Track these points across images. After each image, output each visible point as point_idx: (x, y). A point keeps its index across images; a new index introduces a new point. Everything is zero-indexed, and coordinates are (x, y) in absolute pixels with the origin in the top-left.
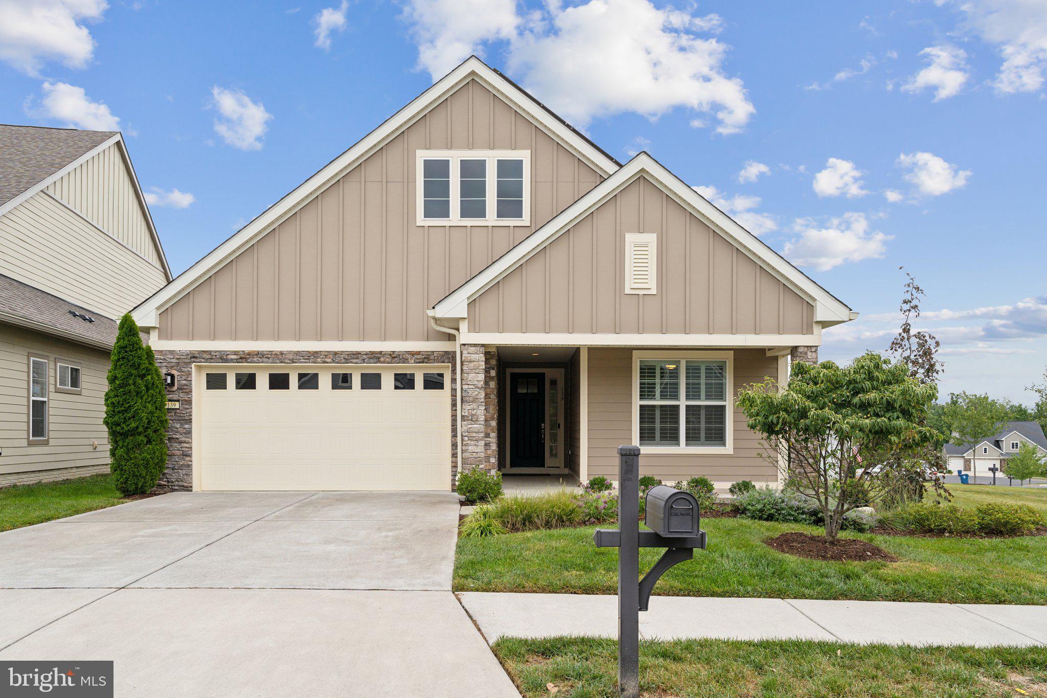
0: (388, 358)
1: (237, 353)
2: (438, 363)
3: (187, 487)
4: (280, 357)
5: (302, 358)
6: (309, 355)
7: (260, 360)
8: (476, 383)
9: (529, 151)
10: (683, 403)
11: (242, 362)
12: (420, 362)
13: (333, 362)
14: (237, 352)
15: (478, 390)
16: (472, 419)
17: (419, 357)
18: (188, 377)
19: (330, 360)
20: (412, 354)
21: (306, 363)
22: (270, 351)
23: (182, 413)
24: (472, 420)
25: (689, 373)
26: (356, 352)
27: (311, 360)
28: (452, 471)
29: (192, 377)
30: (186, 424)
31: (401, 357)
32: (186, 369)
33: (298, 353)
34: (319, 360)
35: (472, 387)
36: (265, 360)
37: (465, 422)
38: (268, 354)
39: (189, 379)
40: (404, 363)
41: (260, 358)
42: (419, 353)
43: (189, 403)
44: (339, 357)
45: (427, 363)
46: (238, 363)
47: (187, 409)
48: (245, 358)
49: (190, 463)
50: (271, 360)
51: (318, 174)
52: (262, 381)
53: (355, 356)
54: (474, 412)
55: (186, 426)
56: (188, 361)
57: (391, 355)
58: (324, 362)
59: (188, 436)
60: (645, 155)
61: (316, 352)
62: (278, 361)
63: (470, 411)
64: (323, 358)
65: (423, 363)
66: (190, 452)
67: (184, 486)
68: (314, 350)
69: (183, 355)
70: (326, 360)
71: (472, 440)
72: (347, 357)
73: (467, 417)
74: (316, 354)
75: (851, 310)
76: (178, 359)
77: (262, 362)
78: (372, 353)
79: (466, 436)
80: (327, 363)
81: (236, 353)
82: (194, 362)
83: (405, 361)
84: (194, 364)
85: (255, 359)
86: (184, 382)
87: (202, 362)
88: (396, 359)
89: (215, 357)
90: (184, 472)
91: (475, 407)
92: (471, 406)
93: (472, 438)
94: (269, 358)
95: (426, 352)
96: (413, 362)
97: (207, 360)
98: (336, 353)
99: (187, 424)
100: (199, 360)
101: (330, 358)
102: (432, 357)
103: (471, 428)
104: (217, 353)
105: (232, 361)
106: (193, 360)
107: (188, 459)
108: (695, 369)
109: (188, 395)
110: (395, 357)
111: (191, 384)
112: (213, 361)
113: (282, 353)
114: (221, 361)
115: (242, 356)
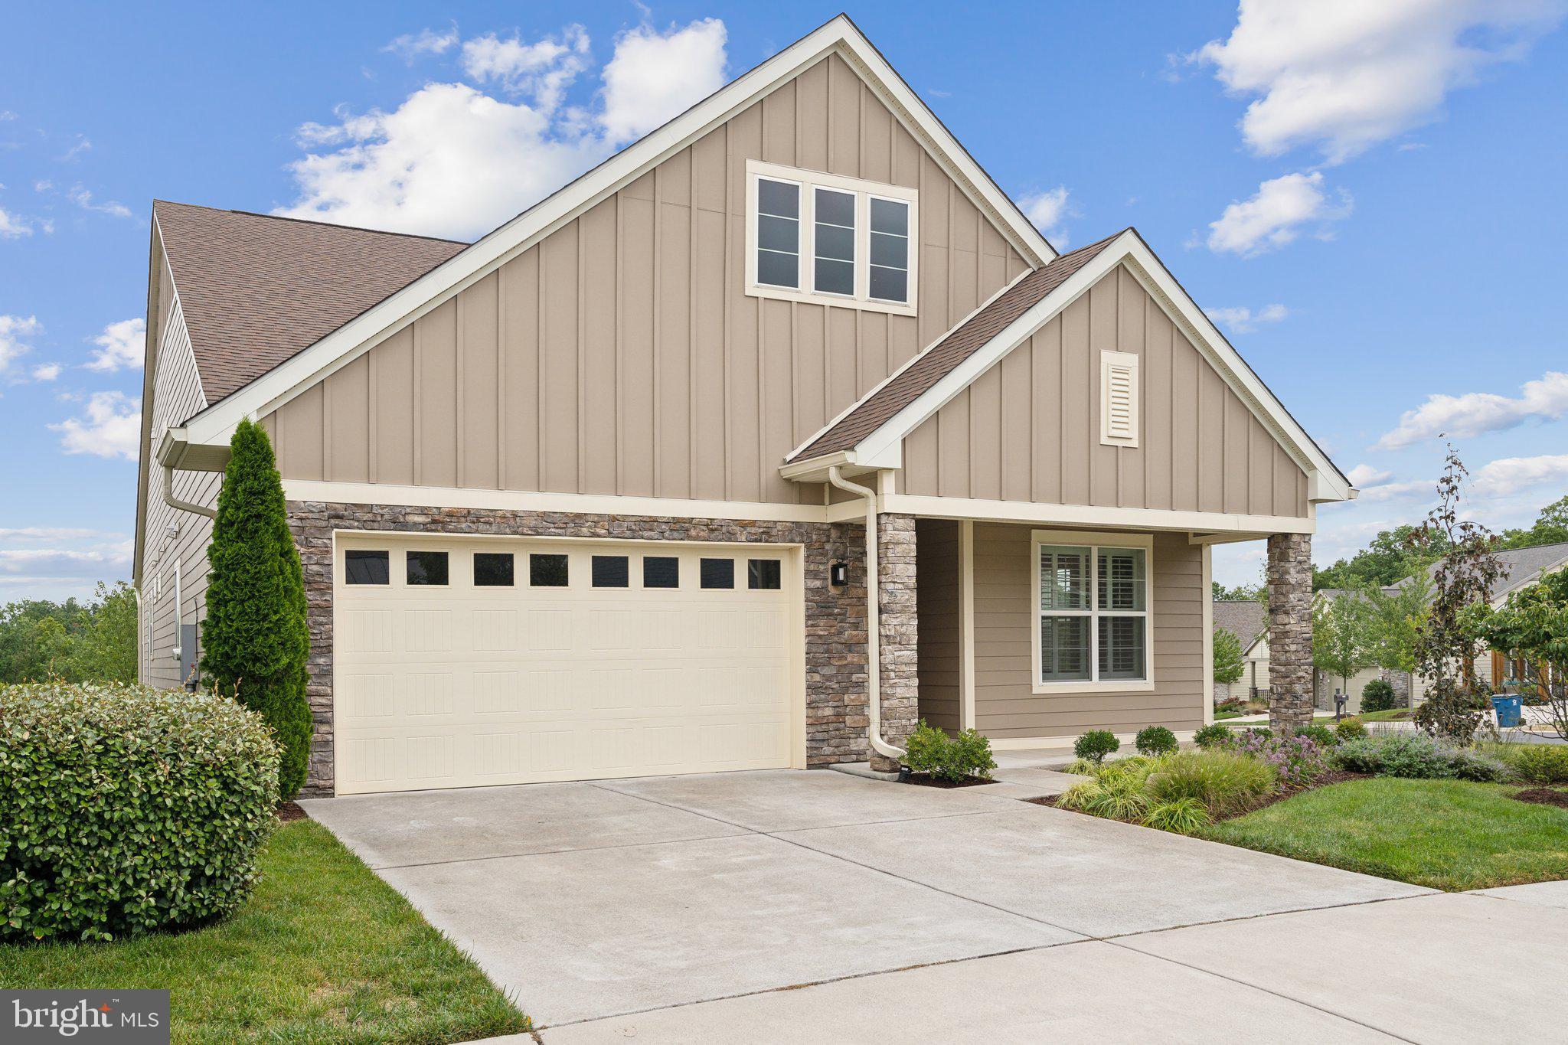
0: (704, 531)
1: (426, 512)
2: (784, 542)
3: (325, 788)
4: (512, 522)
5: (552, 526)
6: (566, 520)
7: (474, 527)
8: (906, 579)
9: (917, 191)
10: (1095, 613)
11: (436, 531)
12: (756, 541)
13: (610, 534)
14: (426, 508)
15: (908, 591)
16: (900, 642)
17: (753, 530)
18: (323, 558)
19: (604, 531)
20: (743, 524)
21: (560, 535)
22: (492, 511)
23: (313, 634)
24: (900, 644)
25: (1117, 567)
26: (650, 517)
27: (569, 531)
28: (808, 733)
29: (331, 558)
30: (321, 655)
31: (724, 529)
32: (320, 541)
33: (543, 516)
34: (585, 530)
35: (901, 586)
36: (481, 526)
37: (890, 647)
38: (488, 516)
39: (326, 562)
40: (729, 540)
41: (474, 522)
42: (753, 523)
43: (327, 612)
44: (620, 526)
45: (767, 541)
46: (428, 531)
47: (321, 624)
48: (442, 522)
49: (330, 737)
50: (494, 528)
51: (587, 177)
52: (461, 568)
53: (647, 526)
54: (903, 630)
55: (321, 661)
56: (323, 524)
57: (707, 525)
58: (595, 535)
59: (324, 680)
60: (1133, 233)
61: (579, 516)
62: (507, 530)
63: (898, 627)
64: (590, 527)
65: (760, 541)
66: (329, 715)
67: (318, 787)
68: (575, 511)
69: (312, 512)
70: (598, 530)
71: (900, 677)
72: (634, 527)
73: (894, 637)
74: (578, 519)
75: (1351, 485)
76: (301, 519)
77: (477, 531)
78: (676, 520)
79: (892, 671)
80: (599, 536)
81: (423, 511)
82: (337, 526)
83: (731, 536)
84: (335, 530)
85: (464, 526)
86: (315, 568)
87: (354, 528)
88: (717, 533)
89: (379, 519)
90: (316, 757)
91: (905, 622)
92: (898, 620)
93: (901, 674)
94: (490, 523)
95: (765, 521)
96: (744, 539)
97: (364, 524)
98: (614, 519)
99: (321, 657)
100: (347, 523)
101: (603, 527)
102: (774, 532)
103: (899, 656)
104: (385, 510)
105: (415, 526)
106: (333, 521)
107: (324, 728)
108: (1125, 562)
109: (323, 595)
110: (716, 530)
111: (330, 573)
112: (376, 525)
113: (515, 515)
114: (393, 526)
115: (437, 517)
